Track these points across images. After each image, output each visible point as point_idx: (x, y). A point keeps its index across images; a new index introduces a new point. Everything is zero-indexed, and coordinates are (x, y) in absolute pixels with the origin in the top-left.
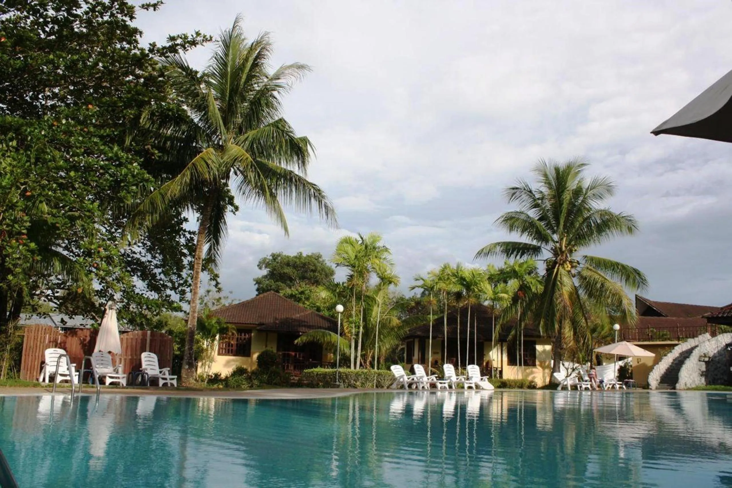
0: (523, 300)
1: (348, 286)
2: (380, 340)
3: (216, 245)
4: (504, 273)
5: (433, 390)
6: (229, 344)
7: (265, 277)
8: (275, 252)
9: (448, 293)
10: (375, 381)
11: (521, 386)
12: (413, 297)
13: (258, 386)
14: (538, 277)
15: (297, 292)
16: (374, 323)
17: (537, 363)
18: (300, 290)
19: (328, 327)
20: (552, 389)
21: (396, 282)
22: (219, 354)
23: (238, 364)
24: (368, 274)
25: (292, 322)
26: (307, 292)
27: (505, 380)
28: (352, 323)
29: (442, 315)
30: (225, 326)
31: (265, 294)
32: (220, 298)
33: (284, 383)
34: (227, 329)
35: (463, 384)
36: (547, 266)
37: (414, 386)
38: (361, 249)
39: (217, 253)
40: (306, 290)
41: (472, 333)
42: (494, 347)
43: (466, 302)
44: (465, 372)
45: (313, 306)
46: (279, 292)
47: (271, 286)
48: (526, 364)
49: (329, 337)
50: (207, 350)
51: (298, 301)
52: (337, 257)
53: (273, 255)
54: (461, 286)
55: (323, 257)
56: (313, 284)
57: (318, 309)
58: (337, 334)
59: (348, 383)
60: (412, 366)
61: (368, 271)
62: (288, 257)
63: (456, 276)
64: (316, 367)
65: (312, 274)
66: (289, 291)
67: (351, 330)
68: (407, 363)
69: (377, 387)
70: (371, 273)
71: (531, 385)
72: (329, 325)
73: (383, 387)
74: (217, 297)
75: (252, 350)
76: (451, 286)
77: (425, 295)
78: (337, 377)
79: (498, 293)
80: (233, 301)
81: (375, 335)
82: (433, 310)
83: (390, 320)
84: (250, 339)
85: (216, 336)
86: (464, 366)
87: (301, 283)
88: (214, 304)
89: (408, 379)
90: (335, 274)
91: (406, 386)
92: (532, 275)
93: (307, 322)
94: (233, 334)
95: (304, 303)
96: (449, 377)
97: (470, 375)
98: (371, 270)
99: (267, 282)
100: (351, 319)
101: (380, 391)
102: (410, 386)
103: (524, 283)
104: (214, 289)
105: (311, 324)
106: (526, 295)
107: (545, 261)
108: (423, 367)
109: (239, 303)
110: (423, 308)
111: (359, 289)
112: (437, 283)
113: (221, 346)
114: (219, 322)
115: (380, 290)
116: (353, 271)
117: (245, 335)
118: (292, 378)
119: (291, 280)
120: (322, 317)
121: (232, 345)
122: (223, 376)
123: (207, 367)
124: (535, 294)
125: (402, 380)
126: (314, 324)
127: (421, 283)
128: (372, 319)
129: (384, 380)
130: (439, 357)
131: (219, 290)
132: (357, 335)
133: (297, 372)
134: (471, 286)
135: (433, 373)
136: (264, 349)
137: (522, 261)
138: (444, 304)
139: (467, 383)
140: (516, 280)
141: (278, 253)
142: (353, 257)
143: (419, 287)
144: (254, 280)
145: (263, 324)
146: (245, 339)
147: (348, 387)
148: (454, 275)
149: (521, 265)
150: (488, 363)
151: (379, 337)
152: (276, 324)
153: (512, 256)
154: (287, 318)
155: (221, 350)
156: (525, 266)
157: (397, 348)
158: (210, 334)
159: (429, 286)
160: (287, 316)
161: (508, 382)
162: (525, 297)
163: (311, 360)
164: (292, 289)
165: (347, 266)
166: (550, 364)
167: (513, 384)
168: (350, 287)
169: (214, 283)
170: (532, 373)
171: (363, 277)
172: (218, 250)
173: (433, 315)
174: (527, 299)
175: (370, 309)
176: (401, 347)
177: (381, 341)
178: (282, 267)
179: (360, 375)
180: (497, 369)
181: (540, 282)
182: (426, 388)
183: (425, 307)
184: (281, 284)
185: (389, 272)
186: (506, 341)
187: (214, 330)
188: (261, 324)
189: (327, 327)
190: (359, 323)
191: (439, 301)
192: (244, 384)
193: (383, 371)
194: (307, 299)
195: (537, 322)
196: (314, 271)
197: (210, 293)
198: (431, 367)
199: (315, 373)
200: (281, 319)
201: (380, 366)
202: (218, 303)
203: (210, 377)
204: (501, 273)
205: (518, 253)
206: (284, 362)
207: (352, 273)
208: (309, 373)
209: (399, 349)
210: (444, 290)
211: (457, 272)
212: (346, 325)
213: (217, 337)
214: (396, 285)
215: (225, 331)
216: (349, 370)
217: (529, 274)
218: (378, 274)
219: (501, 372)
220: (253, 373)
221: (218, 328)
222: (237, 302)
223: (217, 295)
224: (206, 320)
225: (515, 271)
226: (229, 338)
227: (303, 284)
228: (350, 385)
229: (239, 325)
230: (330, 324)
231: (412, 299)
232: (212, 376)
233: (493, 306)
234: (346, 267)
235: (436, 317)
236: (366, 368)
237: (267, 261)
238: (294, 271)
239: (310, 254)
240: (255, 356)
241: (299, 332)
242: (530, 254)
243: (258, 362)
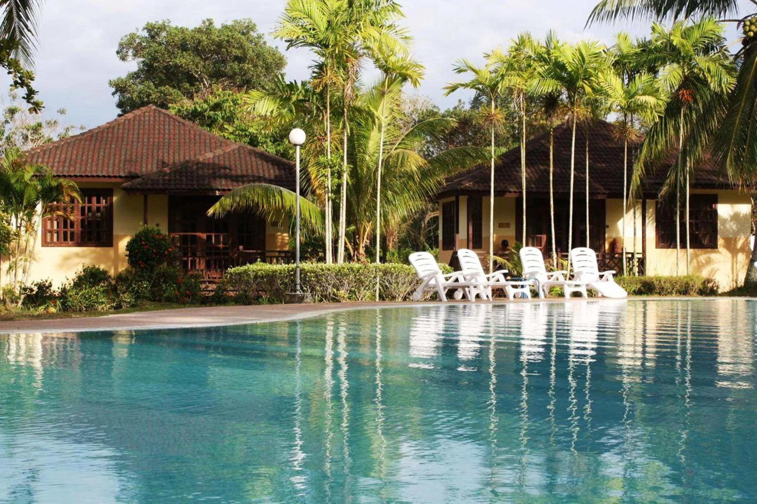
0: (690, 108)
1: (315, 88)
2: (386, 200)
3: (21, 8)
4: (651, 51)
5: (500, 301)
6: (65, 222)
7: (135, 76)
8: (153, 21)
9: (530, 99)
10: (378, 286)
11: (685, 290)
12: (455, 108)
13: (133, 306)
14: (727, 58)
15: (206, 106)
16: (371, 164)
17: (720, 242)
18: (213, 100)
19: (276, 176)
20: (752, 295)
21: (415, 76)
22: (45, 243)
23: (88, 262)
24: (355, 62)
25: (197, 169)
26: (227, 104)
27: (652, 279)
28: (325, 167)
29: (516, 145)
30: (54, 184)
31: (137, 112)
32: (40, 125)
33: (188, 296)
34: (59, 188)
35: (562, 287)
36: (745, 32)
37: (459, 295)
38: (339, 8)
39: (27, 27)
40: (223, 102)
41: (580, 182)
42: (628, 210)
43: (566, 117)
44: (565, 263)
45: (242, 133)
46: (167, 108)
47: (149, 95)
48: (697, 244)
49: (278, 198)
50: (18, 235)
51: (210, 126)
52: (290, 26)
53: (150, 28)
54: (556, 82)
55: (257, 28)
56: (240, 87)
57: (253, 141)
58: (295, 191)
59: (322, 291)
60: (456, 253)
61: (357, 55)
62: (182, 31)
63: (545, 60)
64: (252, 261)
65: (235, 65)
66: (188, 104)
67: (324, 181)
68: (444, 249)
69: (381, 297)
70: (361, 59)
71: (705, 287)
72: (277, 172)
73: (394, 298)
74: (33, 123)
75: (116, 232)
76: (535, 82)
77: (481, 103)
78: (298, 281)
79: (636, 94)
80: (67, 129)
81: (375, 189)
82: (497, 136)
83: (403, 158)
84: (110, 208)
85: (35, 206)
86: (563, 249)
87: (214, 86)
88: (26, 138)
89: (447, 279)
90: (287, 63)
91: (443, 294)
92: (712, 53)
93: (230, 170)
94: (72, 200)
95: (222, 129)
96: (533, 274)
97: (576, 269)
98: (361, 52)
99: (141, 87)
100: (322, 159)
101: (388, 305)
102: (450, 294)
103: (692, 72)
104: (25, 106)
105: (239, 173)
106: (698, 97)
107: (740, 21)
108: (479, 255)
109: (82, 134)
110: (475, 133)
111: (339, 94)
112: (503, 76)
113: (49, 227)
114: (39, 176)
115: (383, 94)
116: (323, 55)
117: (98, 202)
118: (203, 286)
119: (191, 79)
120: (264, 157)
121: (72, 225)
122: (56, 288)
123: (20, 271)
124: (716, 94)
125: (432, 282)
126: (244, 173)
127: (468, 77)
128: (367, 158)
129: (398, 283)
130: (510, 233)
131: (36, 107)
132: (337, 191)
133: (215, 274)
134: (577, 80)
135: (498, 267)
136: (141, 228)
137: (689, 23)
138: (520, 123)
139: (569, 286)
140: (675, 65)
141: (160, 23)
142: (323, 25)
143: (465, 86)
144: (110, 84)
145: (137, 177)
146: (98, 209)
147: (321, 301)
148: (541, 58)
149: (686, 34)
150: (614, 244)
151: (384, 196)
152: (165, 174)
153: (669, 12)
154: (188, 162)
155: (49, 235)
156: (696, 34)
157: (422, 218)
158: (22, 203)
159: (487, 83)
160: (187, 158)
161: (656, 283)
162: (695, 101)
163: (241, 247)
164: (196, 99)
165: (312, 44)
166: (747, 243)
167: (668, 285)
168: (318, 91)
169: (22, 91)
170: (709, 262)
171: (345, 68)
172: (28, 18)
173: (497, 145)
174: (701, 105)
175: (364, 137)
176: (429, 216)
177: (388, 202)
178: (171, 54)
179: (346, 275)
180: (633, 254)
181: (730, 70)
182: (485, 298)
183: (479, 130)
184: (171, 90)
185: (400, 55)
186: (654, 196)
187: (31, 193)
188: (131, 177)
189: (272, 177)
190: (341, 166)
191: (510, 116)
192: (103, 303)
193: (394, 265)
194: (230, 120)
195: (721, 155)
196: (240, 60)
197: (17, 116)
198: (494, 254)
199: (252, 275)
200: (174, 163)
201: (388, 256)
202: (36, 136)
203: (28, 292)
204: (644, 51)
205: (681, 5)
206: (186, 255)
207: (323, 59)
208: (239, 274)
209: (428, 218)
210: (520, 91)
211: (548, 53)
212: (313, 170)
213: (39, 208)
214: (415, 83)
215: (55, 194)
216: (321, 265)
217: (706, 51)
218: (377, 60)
219: (642, 262)
220: (120, 278)
221: (39, 187)
222: (77, 132)
223: (32, 120)
224: (10, 173)
225: (673, 48)
226: (65, 209)
227: (218, 88)
228: (324, 297)
229: (85, 180)
230: (279, 169)
231: (454, 113)
232: (32, 290)
233: (624, 123)
234: (308, 48)
235: (504, 150)
236: (359, 260)
237: (138, 41)
238: (197, 59)
239: (229, 23)
240: (123, 244)
241: (214, 190)
242: (708, 8)
243: (130, 256)
